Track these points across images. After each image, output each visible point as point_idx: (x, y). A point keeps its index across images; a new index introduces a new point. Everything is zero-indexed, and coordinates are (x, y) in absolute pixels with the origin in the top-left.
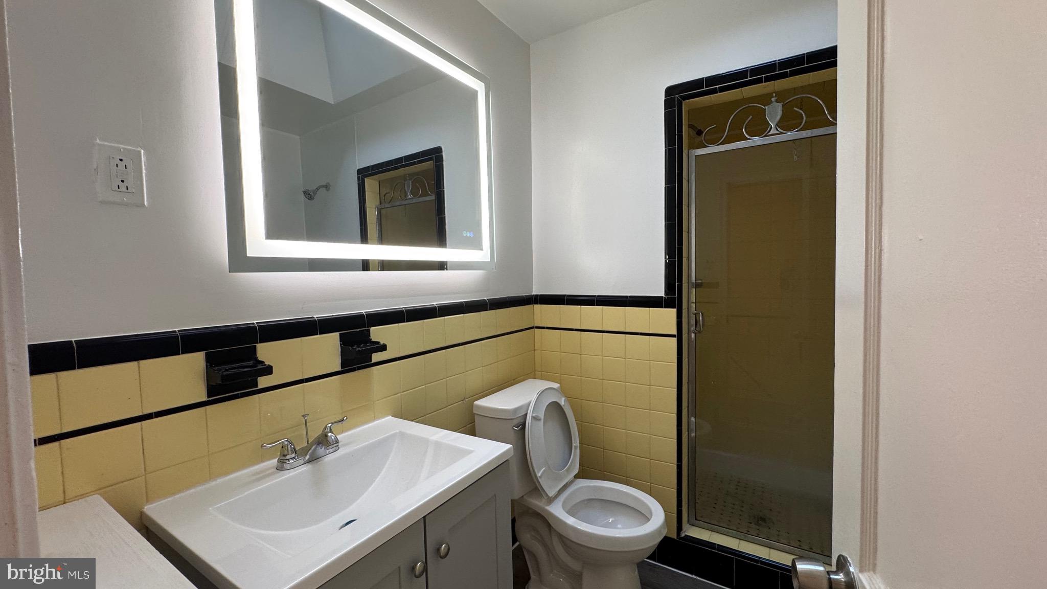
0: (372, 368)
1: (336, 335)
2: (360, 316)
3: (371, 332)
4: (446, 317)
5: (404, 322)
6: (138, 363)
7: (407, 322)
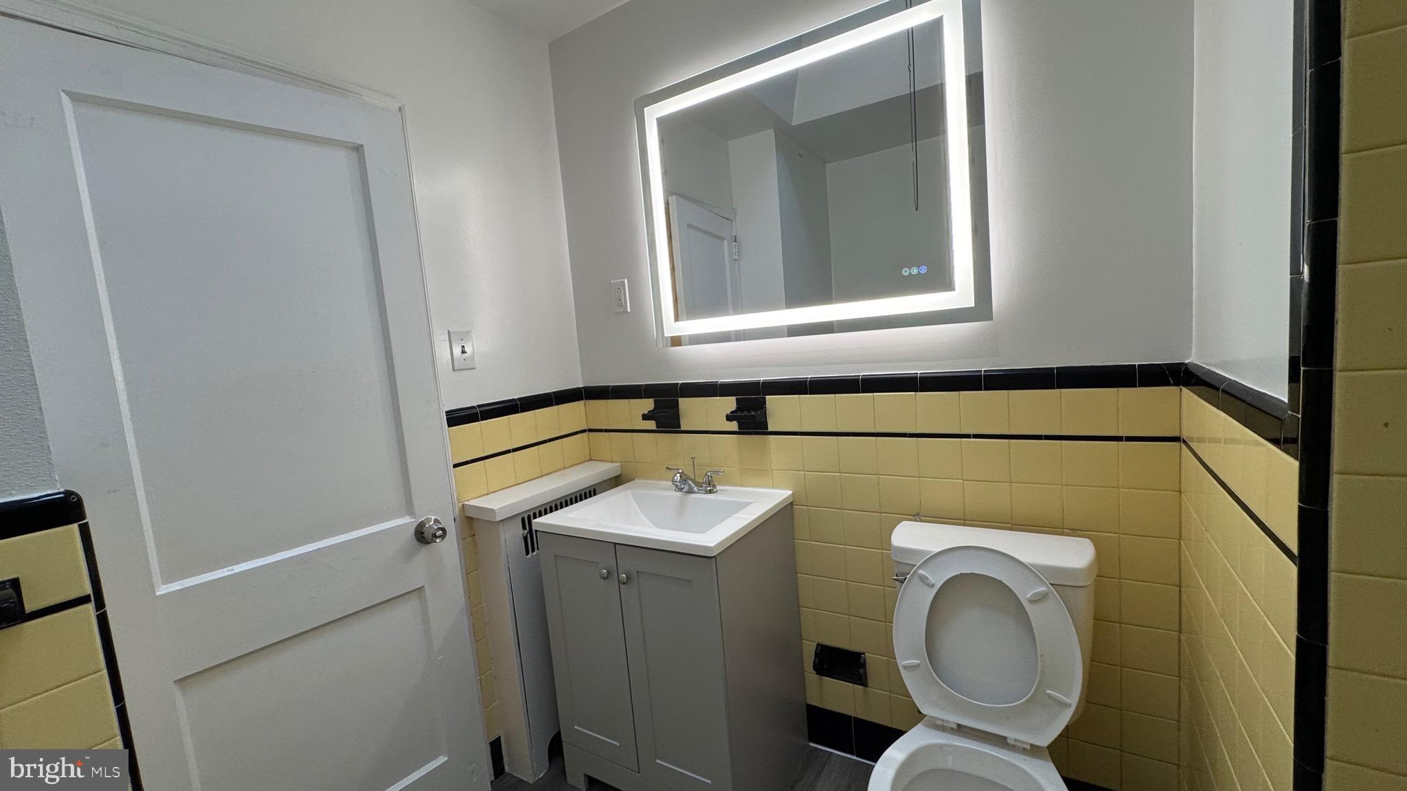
0: (768, 436)
1: (733, 399)
2: (757, 384)
3: (767, 400)
4: (875, 394)
5: (806, 394)
6: (629, 402)
7: (810, 394)
